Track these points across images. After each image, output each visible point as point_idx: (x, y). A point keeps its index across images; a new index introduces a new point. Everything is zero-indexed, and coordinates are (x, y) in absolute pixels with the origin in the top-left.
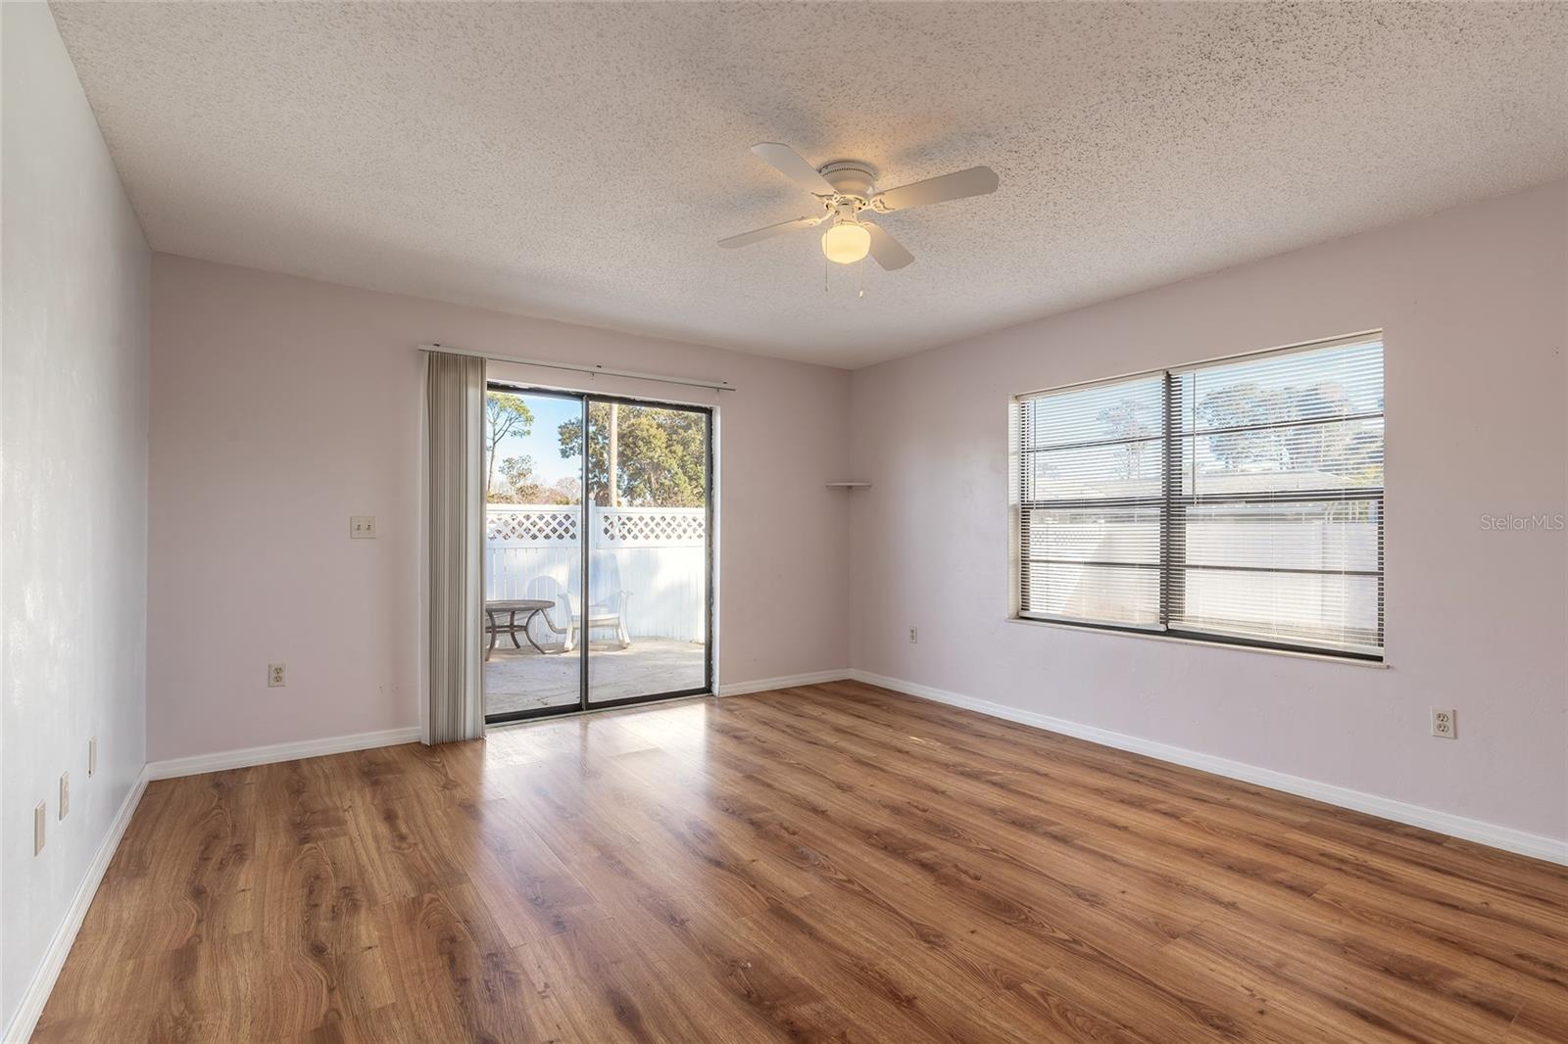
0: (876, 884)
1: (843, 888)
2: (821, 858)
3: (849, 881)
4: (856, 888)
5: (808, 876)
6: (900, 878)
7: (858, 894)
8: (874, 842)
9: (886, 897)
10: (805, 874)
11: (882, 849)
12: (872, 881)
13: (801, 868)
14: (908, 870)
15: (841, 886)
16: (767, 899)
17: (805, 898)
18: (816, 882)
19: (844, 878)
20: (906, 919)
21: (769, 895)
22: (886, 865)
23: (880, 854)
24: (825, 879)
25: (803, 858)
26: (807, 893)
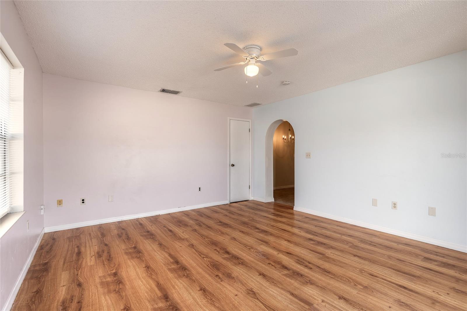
0: (243, 248)
1: (252, 247)
2: (258, 255)
3: (250, 249)
4: (248, 247)
5: (261, 250)
6: (236, 250)
7: (248, 246)
8: (241, 261)
9: (241, 245)
10: (262, 251)
11: (239, 258)
12: (244, 249)
13: (263, 252)
14: (233, 252)
15: (252, 248)
16: (269, 245)
17: (261, 245)
18: (259, 249)
19: (251, 249)
20: (237, 241)
21: (269, 246)
22: (239, 253)
23: (240, 256)
24: (257, 249)
25: (264, 255)
26: (260, 246)
